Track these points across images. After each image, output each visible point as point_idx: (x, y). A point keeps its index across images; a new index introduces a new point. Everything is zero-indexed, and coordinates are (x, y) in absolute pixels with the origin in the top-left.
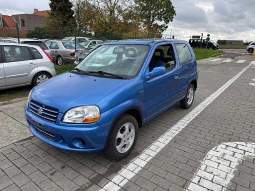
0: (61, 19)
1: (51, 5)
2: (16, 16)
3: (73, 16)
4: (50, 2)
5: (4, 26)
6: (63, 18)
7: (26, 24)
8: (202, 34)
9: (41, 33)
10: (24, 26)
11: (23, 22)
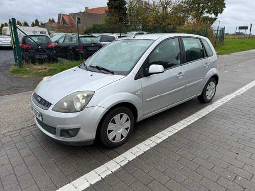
0: (118, 16)
1: (108, 4)
2: (73, 15)
3: (126, 12)
4: (108, 2)
5: (64, 23)
6: (119, 15)
7: (81, 21)
8: (251, 25)
9: (99, 29)
10: (79, 23)
11: (79, 19)
